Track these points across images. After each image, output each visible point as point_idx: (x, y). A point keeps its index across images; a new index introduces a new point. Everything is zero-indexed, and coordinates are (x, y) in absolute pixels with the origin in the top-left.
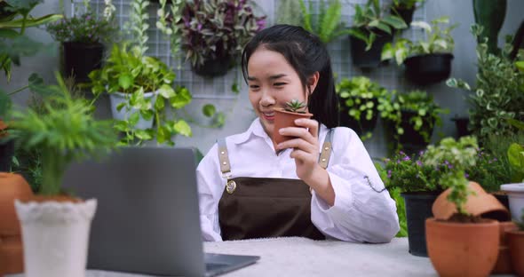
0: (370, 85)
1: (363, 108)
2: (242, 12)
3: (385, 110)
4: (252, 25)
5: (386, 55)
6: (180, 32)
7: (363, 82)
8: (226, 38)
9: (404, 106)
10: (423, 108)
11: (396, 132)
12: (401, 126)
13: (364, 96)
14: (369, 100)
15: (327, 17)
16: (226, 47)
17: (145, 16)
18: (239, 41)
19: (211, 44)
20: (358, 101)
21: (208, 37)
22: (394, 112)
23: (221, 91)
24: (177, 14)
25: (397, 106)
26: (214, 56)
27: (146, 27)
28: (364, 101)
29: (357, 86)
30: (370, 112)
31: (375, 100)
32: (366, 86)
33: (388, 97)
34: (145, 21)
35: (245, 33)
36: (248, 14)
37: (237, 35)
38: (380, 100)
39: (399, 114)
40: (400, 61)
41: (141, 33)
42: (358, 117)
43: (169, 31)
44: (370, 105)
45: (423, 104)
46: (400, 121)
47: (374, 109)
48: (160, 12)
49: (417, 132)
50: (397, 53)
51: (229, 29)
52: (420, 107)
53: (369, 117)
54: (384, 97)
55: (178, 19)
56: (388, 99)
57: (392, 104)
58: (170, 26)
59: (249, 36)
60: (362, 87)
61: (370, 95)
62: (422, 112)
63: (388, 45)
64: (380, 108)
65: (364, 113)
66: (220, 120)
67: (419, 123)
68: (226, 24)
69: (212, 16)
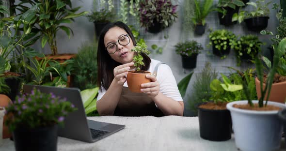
0: (226, 33)
1: (222, 44)
2: (166, 4)
3: (232, 44)
4: (169, 10)
5: (234, 19)
6: (139, 15)
7: (223, 32)
8: (158, 16)
9: (243, 43)
10: (252, 43)
11: (238, 54)
12: (241, 52)
13: (223, 39)
14: (225, 41)
15: (207, 3)
16: (158, 20)
17: (126, 9)
18: (164, 17)
19: (151, 20)
20: (219, 41)
21: (150, 16)
22: (238, 45)
23: (161, 38)
24: (138, 7)
25: (239, 43)
26: (153, 25)
27: (126, 13)
28: (222, 41)
29: (220, 34)
30: (225, 46)
31: (228, 41)
32: (224, 34)
33: (234, 39)
34: (126, 11)
35: (166, 14)
36: (169, 4)
37: (163, 14)
38: (231, 40)
39: (240, 46)
40: (240, 22)
41: (124, 16)
42: (219, 49)
43: (135, 15)
44: (225, 43)
45: (252, 41)
46: (241, 49)
47: (227, 45)
48: (131, 7)
49: (248, 55)
50: (239, 18)
51: (158, 12)
52: (250, 43)
53: (225, 48)
54: (232, 39)
55: (138, 9)
56: (235, 40)
57: (237, 42)
58: (134, 12)
59: (168, 15)
60: (222, 34)
61: (225, 38)
62: (251, 45)
63: (236, 14)
64: (230, 44)
65: (223, 47)
66: (160, 51)
67: (249, 50)
68: (157, 10)
69: (151, 7)
